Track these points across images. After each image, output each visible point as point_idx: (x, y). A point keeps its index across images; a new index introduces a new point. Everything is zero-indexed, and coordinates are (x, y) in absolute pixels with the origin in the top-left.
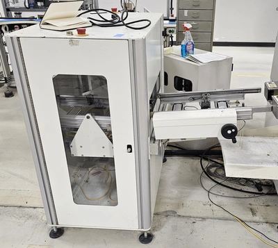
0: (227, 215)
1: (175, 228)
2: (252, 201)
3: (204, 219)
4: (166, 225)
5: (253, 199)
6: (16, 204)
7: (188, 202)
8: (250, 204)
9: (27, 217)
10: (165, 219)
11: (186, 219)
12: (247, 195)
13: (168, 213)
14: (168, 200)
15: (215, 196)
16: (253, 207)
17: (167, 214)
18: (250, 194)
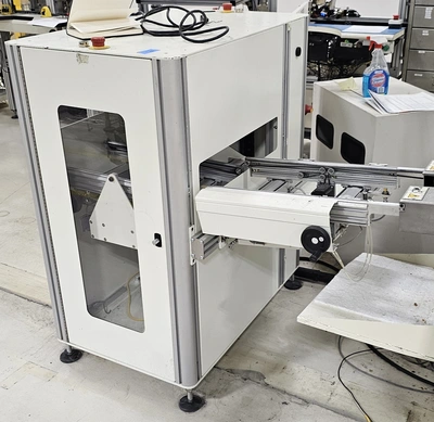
0: (354, 409)
1: (247, 403)
2: (421, 398)
3: (306, 402)
4: (235, 394)
5: (426, 396)
6: (42, 301)
7: (296, 367)
8: (414, 404)
9: (47, 322)
10: (239, 383)
11: (274, 394)
12: (419, 385)
13: (251, 375)
14: (263, 354)
15: (352, 370)
16: (416, 410)
17: (247, 377)
18: (425, 386)
